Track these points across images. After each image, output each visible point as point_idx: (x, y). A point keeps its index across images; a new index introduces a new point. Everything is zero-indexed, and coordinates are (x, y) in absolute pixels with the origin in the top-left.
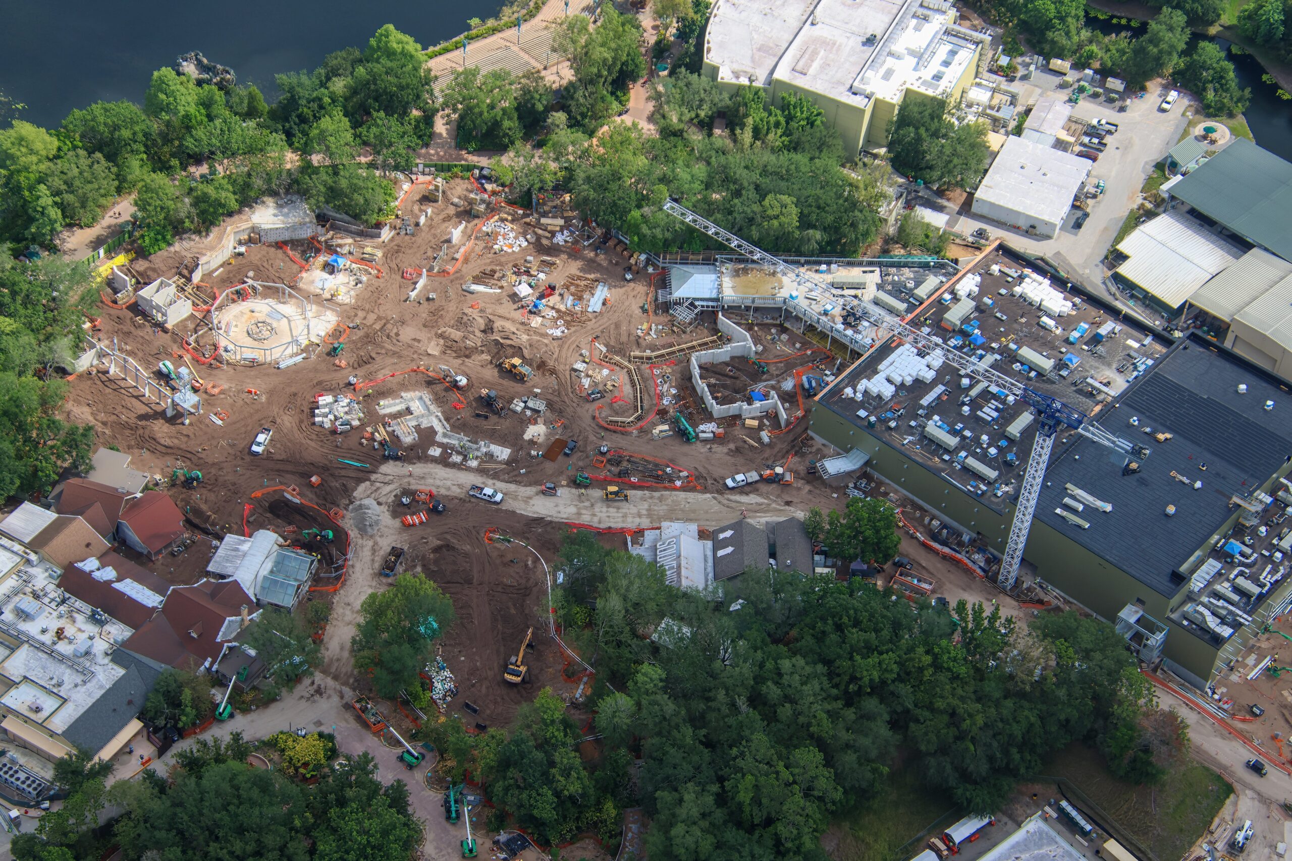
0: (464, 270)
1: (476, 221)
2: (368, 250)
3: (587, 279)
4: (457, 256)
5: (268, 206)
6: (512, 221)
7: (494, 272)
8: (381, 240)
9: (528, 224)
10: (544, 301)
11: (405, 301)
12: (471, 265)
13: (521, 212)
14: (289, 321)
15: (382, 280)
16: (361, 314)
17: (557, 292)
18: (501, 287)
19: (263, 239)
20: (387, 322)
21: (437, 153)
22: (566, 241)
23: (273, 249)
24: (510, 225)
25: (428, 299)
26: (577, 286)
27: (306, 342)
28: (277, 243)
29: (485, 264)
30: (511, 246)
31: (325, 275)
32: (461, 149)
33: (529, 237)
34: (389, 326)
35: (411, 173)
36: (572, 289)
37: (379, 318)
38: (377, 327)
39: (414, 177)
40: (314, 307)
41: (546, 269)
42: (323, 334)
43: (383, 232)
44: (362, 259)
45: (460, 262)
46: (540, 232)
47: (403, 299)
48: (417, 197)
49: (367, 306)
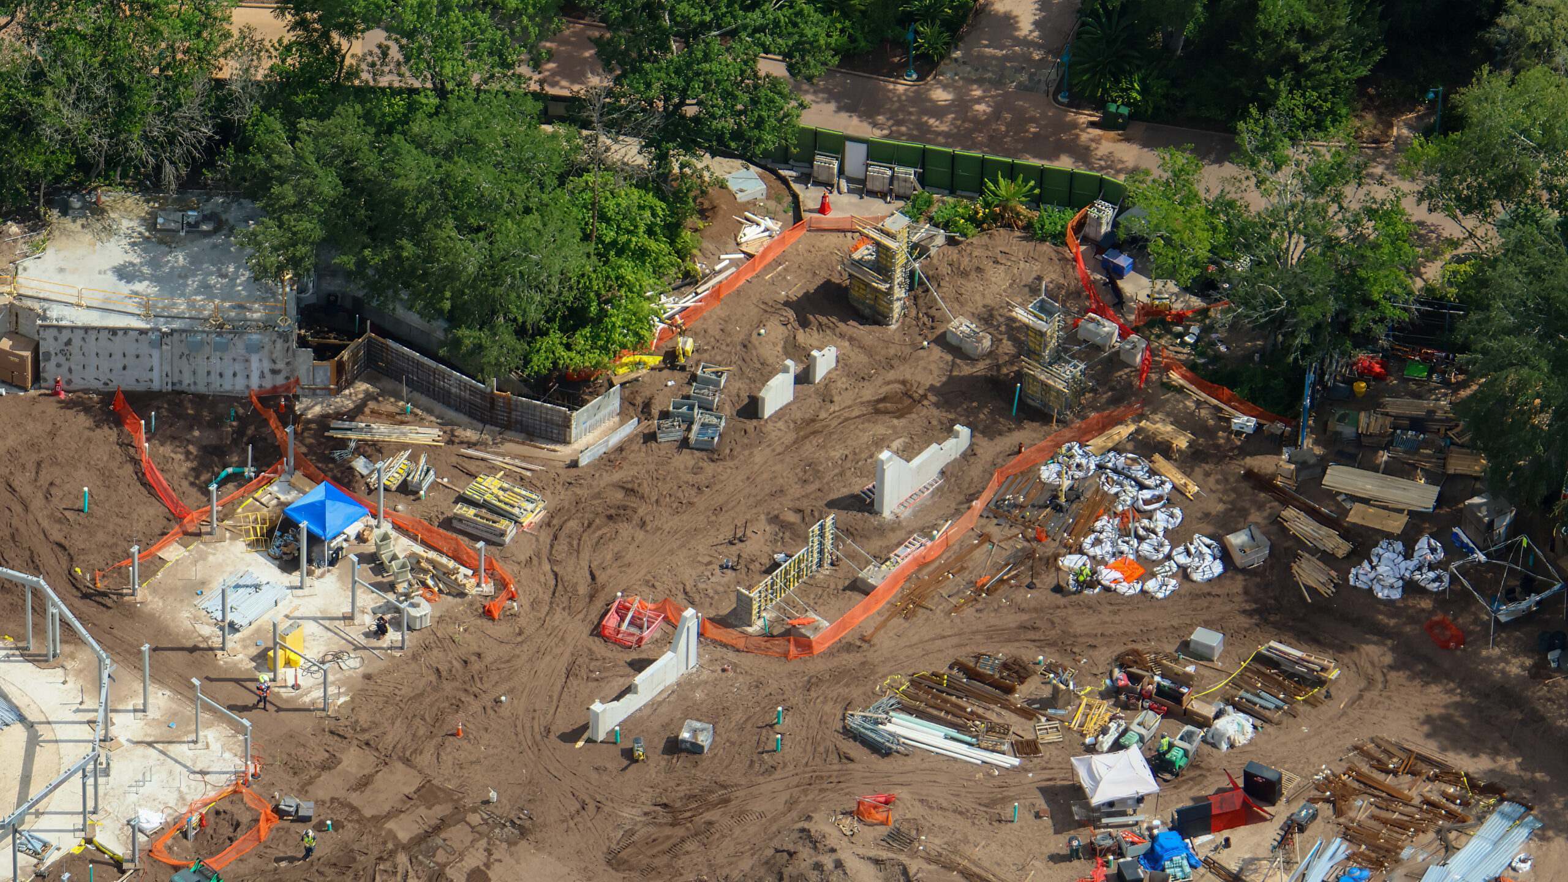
0: (885, 642)
1: (1028, 435)
2: (490, 487)
3: (1446, 774)
4: (875, 575)
5: (109, 231)
6: (1189, 461)
7: (1018, 671)
8: (564, 452)
9: (1261, 482)
10: (1203, 841)
11: (571, 737)
12: (921, 628)
13: (1244, 422)
14: (33, 741)
15: (501, 629)
16: (353, 761)
17: (1280, 812)
18: (1027, 748)
19: (49, 369)
20: (458, 815)
21: (962, 105)
22: (1411, 587)
23: (83, 420)
24: (1172, 476)
25: (674, 747)
26: (1393, 797)
27: (73, 845)
28: (108, 397)
29: (993, 634)
30: (1146, 567)
31: (264, 569)
32: (1077, 102)
33: (1237, 539)
34: (457, 835)
35: (805, 178)
36: (1361, 809)
37: (427, 793)
38: (404, 830)
39: (810, 196)
40: (160, 699)
41: (1268, 701)
42: (152, 819)
43: (579, 418)
44: (448, 523)
45: (879, 604)
46: (1300, 523)
47: (563, 725)
48: (796, 287)
49: (394, 734)
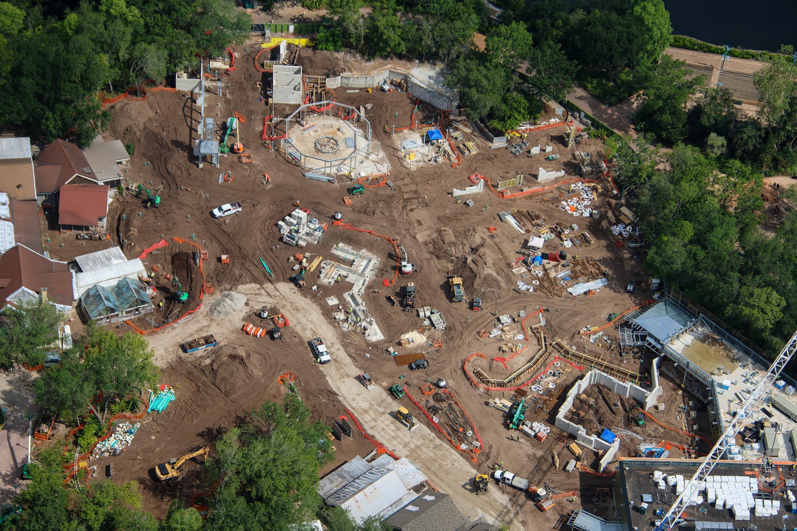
0: (518, 202)
1: (577, 178)
2: (470, 144)
3: (599, 269)
4: (526, 189)
6: (600, 195)
7: (538, 217)
8: (491, 144)
9: (609, 204)
10: (545, 261)
11: (449, 194)
12: (528, 202)
13: (615, 192)
14: (354, 152)
15: (452, 170)
16: (407, 180)
17: (563, 262)
18: (528, 231)
19: (408, 89)
20: (417, 198)
21: (612, 115)
22: (621, 234)
23: (409, 101)
24: (595, 196)
25: (465, 203)
26: (586, 268)
27: (346, 173)
28: (417, 99)
29: (540, 209)
30: (577, 209)
31: (419, 141)
32: (633, 123)
33: (596, 212)
34: (415, 201)
36: (578, 268)
37: (416, 192)
38: (406, 196)
39: (570, 119)
40: (382, 154)
41: (578, 242)
42: (363, 174)
43: (495, 139)
44: (458, 148)
45: (522, 195)
46: (610, 214)
47: (450, 191)
48: (555, 133)
49: (418, 180)
